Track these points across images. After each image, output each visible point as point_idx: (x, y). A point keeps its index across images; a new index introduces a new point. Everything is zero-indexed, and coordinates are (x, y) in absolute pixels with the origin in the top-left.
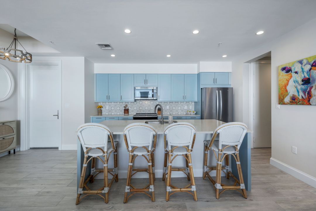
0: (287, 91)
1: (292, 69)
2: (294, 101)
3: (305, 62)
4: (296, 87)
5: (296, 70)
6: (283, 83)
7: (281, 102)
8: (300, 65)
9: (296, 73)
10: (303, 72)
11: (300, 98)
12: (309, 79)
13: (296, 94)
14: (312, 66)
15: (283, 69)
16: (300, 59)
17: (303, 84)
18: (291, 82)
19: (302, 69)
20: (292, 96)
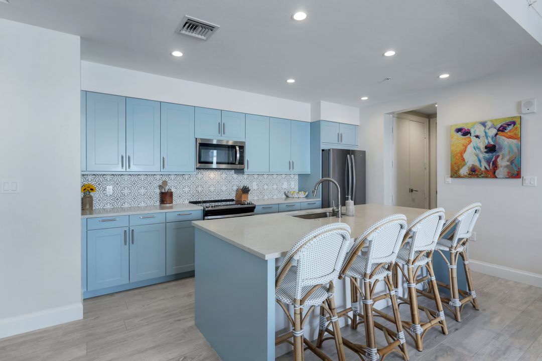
0: (463, 160)
1: (472, 131)
2: (474, 173)
3: (489, 124)
4: (477, 155)
5: (477, 134)
6: (459, 150)
7: (455, 174)
8: (482, 128)
9: (477, 137)
10: (487, 137)
11: (483, 169)
12: (494, 146)
13: (477, 164)
14: (499, 130)
15: (459, 130)
16: (483, 119)
17: (486, 152)
18: (470, 149)
19: (486, 132)
20: (471, 166)
